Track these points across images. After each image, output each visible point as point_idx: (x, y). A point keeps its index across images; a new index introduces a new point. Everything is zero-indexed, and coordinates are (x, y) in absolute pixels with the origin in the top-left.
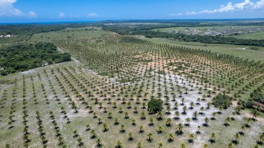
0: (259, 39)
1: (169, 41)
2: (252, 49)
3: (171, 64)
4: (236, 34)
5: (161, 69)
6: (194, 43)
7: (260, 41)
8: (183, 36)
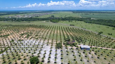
0: (46, 18)
1: (10, 22)
2: (47, 21)
3: (22, 35)
4: (37, 16)
5: (19, 39)
6: (23, 22)
7: (47, 18)
8: (15, 19)
